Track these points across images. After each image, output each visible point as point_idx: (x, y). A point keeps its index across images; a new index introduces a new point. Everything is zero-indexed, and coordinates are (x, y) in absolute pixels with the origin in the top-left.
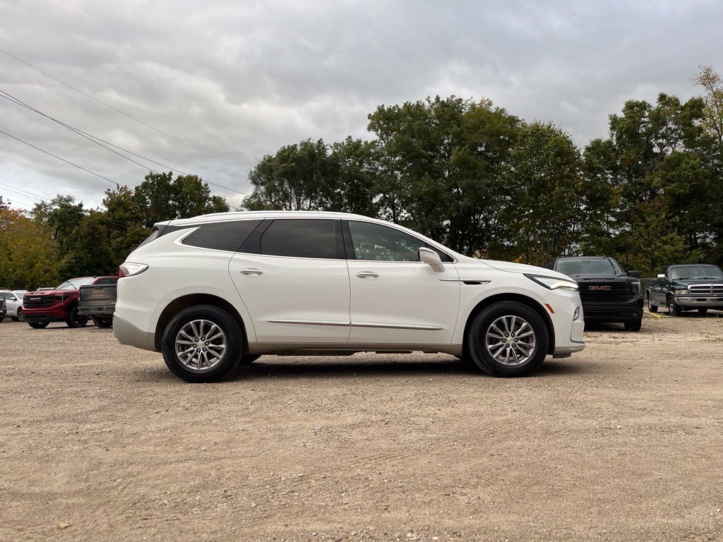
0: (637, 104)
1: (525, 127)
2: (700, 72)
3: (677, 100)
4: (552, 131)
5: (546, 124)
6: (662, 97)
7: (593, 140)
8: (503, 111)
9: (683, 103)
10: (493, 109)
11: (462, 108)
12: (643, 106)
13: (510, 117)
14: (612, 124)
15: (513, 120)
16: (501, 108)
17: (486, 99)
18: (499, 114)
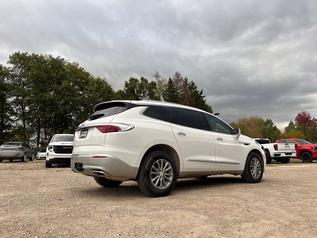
0: (134, 79)
1: (93, 78)
2: (155, 73)
3: (147, 81)
4: (106, 83)
5: (103, 79)
6: (142, 79)
7: (119, 90)
8: (83, 69)
9: (149, 82)
10: (79, 67)
11: (64, 63)
12: (136, 81)
13: (86, 72)
14: (126, 85)
15: (87, 74)
16: (82, 67)
17: (76, 62)
18: (81, 70)
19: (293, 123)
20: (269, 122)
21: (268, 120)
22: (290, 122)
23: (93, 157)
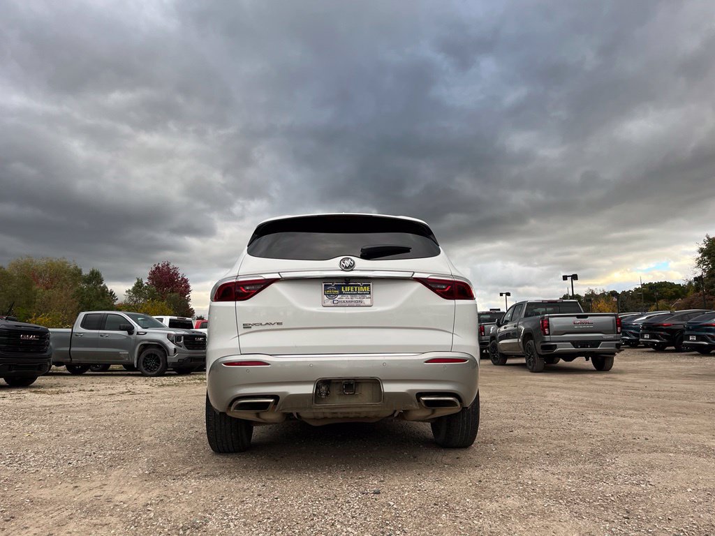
19: (142, 285)
20: (96, 277)
21: (92, 273)
22: (136, 281)
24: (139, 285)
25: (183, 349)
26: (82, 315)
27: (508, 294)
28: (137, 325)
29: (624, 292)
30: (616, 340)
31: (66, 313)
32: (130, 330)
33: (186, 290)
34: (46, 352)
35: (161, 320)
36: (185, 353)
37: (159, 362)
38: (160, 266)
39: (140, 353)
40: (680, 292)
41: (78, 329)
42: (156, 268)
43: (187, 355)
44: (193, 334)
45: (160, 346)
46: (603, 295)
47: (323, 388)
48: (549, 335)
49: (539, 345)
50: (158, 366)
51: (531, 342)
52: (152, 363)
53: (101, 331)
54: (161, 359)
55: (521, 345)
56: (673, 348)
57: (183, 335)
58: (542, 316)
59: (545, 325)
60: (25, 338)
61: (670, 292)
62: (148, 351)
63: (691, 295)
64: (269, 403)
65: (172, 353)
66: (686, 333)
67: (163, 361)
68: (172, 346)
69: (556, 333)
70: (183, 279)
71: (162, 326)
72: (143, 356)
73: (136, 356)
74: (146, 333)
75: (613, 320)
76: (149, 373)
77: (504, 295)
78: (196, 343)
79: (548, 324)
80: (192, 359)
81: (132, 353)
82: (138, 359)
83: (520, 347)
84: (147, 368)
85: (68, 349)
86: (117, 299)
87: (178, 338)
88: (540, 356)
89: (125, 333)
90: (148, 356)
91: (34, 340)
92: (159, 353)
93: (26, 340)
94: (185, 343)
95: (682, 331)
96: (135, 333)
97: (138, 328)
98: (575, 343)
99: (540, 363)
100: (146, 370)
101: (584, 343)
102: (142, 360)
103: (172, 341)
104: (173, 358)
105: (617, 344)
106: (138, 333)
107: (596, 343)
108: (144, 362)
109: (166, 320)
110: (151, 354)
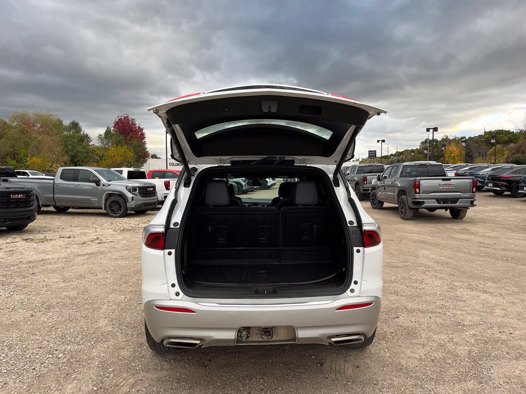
19: (110, 132)
20: (75, 126)
22: (106, 128)
23: (337, 310)
24: (108, 132)
25: (139, 197)
26: (60, 169)
27: (383, 141)
28: (102, 179)
29: (470, 138)
30: (471, 198)
31: (54, 154)
32: (98, 182)
33: (143, 136)
34: (32, 206)
35: (121, 172)
36: (140, 200)
37: (121, 207)
38: (122, 118)
39: (106, 200)
40: (513, 138)
41: (58, 181)
42: (119, 120)
43: (142, 202)
44: (146, 185)
45: (121, 195)
46: (454, 139)
47: (244, 333)
48: (419, 193)
49: (410, 200)
50: (121, 210)
51: (404, 197)
52: (116, 207)
53: (76, 183)
54: (122, 204)
55: (396, 197)
56: (509, 193)
57: (138, 187)
58: (415, 178)
59: (417, 186)
60: (14, 197)
61: (506, 138)
62: (112, 199)
63: (521, 141)
64: (196, 344)
65: (130, 200)
66: (522, 184)
67: (124, 207)
68: (129, 195)
69: (425, 192)
70: (139, 127)
71: (122, 179)
72: (109, 202)
73: (103, 202)
74: (110, 185)
75: (471, 182)
76: (114, 215)
77: (380, 142)
78: (148, 192)
79: (419, 184)
80: (146, 204)
81: (100, 201)
82: (105, 204)
83: (394, 198)
84: (113, 211)
85: (52, 195)
86: (91, 141)
87: (134, 189)
88: (411, 208)
89: (94, 185)
90: (113, 202)
91: (21, 198)
92: (120, 200)
93: (15, 199)
94: (139, 193)
95: (518, 182)
96: (102, 185)
97: (103, 181)
98: (438, 200)
99: (410, 213)
100: (111, 212)
101: (445, 200)
102: (108, 205)
103: (130, 191)
104: (131, 204)
105: (471, 201)
106: (103, 185)
107: (455, 200)
108: (109, 207)
109: (125, 171)
110: (115, 201)
